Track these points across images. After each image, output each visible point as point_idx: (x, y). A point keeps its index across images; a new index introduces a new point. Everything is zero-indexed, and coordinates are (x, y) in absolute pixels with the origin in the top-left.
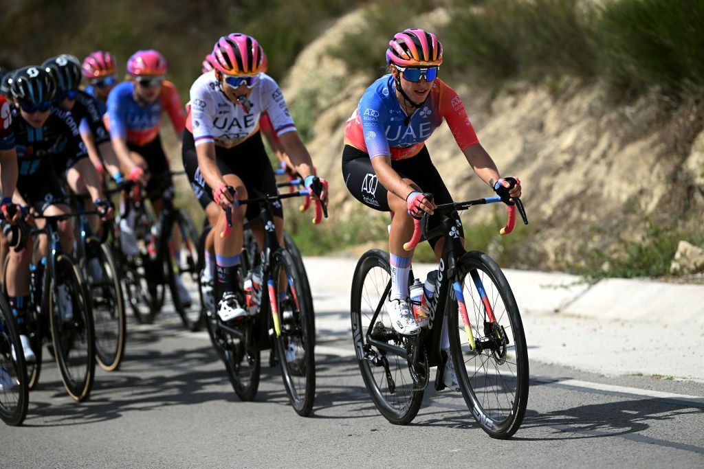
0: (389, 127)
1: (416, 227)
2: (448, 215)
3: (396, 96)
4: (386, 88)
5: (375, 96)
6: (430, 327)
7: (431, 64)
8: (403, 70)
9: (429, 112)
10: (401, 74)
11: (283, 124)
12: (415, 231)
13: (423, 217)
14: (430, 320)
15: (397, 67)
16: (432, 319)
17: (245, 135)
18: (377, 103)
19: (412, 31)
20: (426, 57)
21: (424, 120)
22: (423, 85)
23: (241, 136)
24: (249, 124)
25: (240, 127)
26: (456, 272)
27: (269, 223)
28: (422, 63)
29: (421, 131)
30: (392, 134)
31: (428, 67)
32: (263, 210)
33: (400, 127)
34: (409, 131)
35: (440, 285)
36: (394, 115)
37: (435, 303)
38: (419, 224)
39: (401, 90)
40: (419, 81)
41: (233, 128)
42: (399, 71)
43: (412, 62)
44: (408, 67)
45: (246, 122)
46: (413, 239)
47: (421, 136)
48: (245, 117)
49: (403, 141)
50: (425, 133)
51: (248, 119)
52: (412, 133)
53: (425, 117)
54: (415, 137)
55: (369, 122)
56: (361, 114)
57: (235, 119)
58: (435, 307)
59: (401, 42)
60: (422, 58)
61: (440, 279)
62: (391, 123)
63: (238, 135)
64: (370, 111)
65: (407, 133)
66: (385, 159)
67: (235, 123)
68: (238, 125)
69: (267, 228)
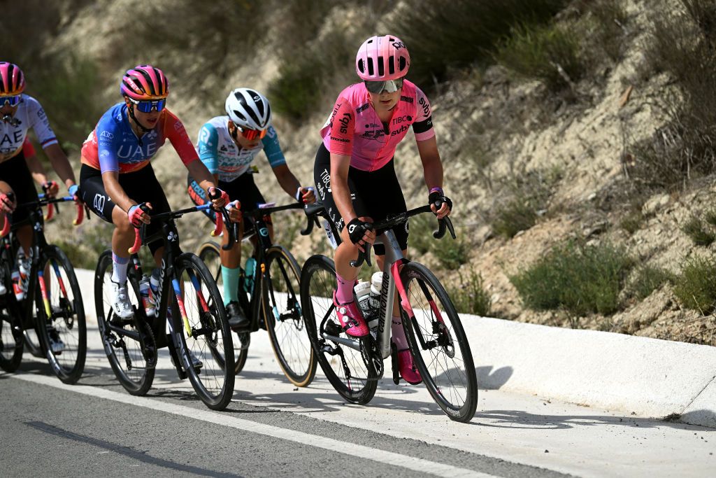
0: (122, 146)
1: (137, 235)
2: (167, 222)
3: (128, 120)
4: (120, 115)
5: (111, 122)
6: (157, 316)
7: (161, 97)
8: (137, 102)
9: (155, 135)
10: (135, 106)
11: (48, 138)
12: (136, 238)
13: (142, 226)
14: (157, 311)
15: (132, 100)
16: (158, 309)
17: (14, 149)
18: (113, 127)
19: (142, 68)
20: (157, 92)
21: (151, 142)
22: (154, 115)
23: (11, 150)
24: (18, 139)
25: (11, 142)
26: (174, 271)
27: (38, 224)
28: (153, 98)
29: (148, 150)
30: (124, 152)
31: (158, 100)
32: (32, 214)
33: (131, 147)
34: (139, 150)
35: (162, 280)
36: (126, 136)
37: (159, 295)
38: (139, 233)
39: (133, 118)
40: (151, 112)
41: (4, 143)
42: (133, 103)
43: (146, 96)
44: (141, 100)
45: (16, 137)
46: (135, 245)
47: (148, 155)
48: (15, 134)
49: (133, 158)
50: (151, 152)
51: (17, 135)
52: (141, 151)
53: (152, 138)
54: (143, 155)
55: (104, 142)
56: (97, 135)
57: (6, 135)
58: (160, 299)
59: (134, 78)
60: (153, 93)
61: (163, 276)
62: (123, 143)
63: (9, 149)
64: (106, 134)
65: (136, 152)
66: (114, 175)
67: (6, 139)
68: (9, 140)
69: (35, 228)
